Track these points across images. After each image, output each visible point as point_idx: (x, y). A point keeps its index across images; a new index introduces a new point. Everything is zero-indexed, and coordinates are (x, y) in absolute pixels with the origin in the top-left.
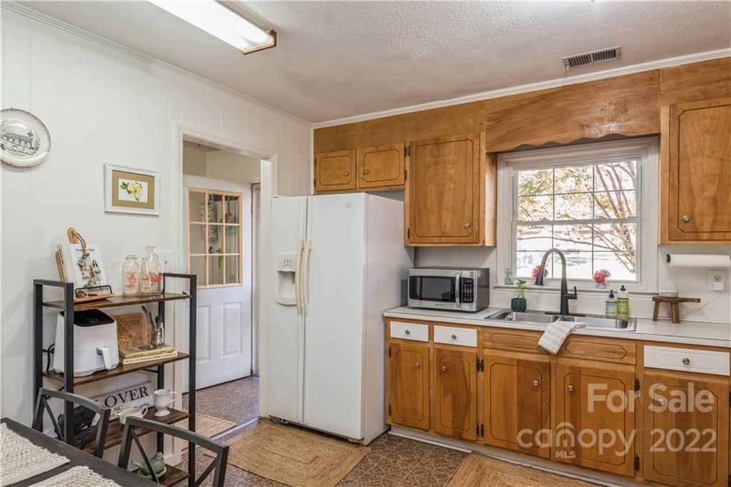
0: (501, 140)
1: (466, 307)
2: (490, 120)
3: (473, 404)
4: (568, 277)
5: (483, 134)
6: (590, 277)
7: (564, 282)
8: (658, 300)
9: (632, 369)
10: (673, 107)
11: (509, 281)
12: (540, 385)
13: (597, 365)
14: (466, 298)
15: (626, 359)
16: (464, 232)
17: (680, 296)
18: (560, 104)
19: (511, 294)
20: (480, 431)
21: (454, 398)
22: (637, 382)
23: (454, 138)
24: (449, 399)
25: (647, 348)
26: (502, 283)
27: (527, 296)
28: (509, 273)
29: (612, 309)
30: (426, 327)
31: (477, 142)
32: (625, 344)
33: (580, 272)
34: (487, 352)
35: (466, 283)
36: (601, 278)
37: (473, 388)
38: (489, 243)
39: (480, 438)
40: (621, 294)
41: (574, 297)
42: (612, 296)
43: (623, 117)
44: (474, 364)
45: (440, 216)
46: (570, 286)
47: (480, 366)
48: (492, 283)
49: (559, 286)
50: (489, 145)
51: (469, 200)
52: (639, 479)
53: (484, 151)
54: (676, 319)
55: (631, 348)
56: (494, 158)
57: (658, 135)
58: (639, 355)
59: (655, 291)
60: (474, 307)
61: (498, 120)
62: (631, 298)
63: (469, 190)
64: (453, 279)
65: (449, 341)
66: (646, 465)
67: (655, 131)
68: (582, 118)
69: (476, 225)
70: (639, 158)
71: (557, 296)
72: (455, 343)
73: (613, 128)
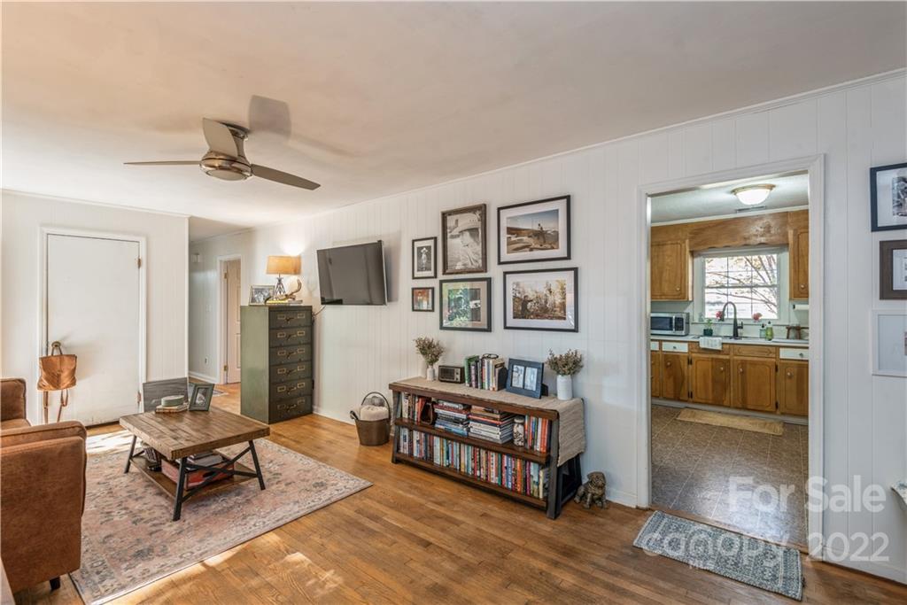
0: (698, 244)
1: (678, 333)
2: (691, 233)
3: (685, 382)
4: (738, 317)
5: (687, 241)
6: (750, 317)
7: (735, 320)
8: (789, 328)
9: (774, 360)
10: (795, 230)
11: (701, 320)
12: (725, 370)
13: (756, 359)
14: (679, 328)
15: (771, 355)
16: (676, 293)
17: (802, 326)
18: (733, 227)
19: (703, 327)
20: (690, 395)
21: (675, 379)
22: (776, 367)
23: (669, 242)
24: (672, 379)
25: (781, 350)
26: (697, 321)
27: (713, 327)
28: (701, 315)
29: (763, 333)
30: (657, 343)
31: (683, 245)
32: (770, 348)
33: (745, 314)
34: (694, 355)
35: (679, 320)
36: (756, 317)
37: (686, 373)
38: (690, 299)
39: (690, 399)
40: (769, 326)
41: (742, 328)
42: (763, 327)
43: (768, 235)
44: (686, 362)
45: (661, 284)
46: (739, 322)
47: (690, 362)
48: (691, 321)
49: (732, 322)
50: (690, 247)
51: (679, 276)
52: (778, 412)
53: (688, 250)
54: (799, 337)
55: (773, 350)
56: (693, 254)
57: (788, 244)
58: (777, 353)
59: (787, 324)
60: (683, 333)
61: (696, 234)
62: (775, 328)
63: (679, 272)
64: (671, 319)
65: (671, 350)
66: (781, 406)
67: (785, 242)
68: (746, 235)
69: (683, 290)
70: (778, 253)
71: (732, 327)
72: (675, 350)
73: (763, 240)
